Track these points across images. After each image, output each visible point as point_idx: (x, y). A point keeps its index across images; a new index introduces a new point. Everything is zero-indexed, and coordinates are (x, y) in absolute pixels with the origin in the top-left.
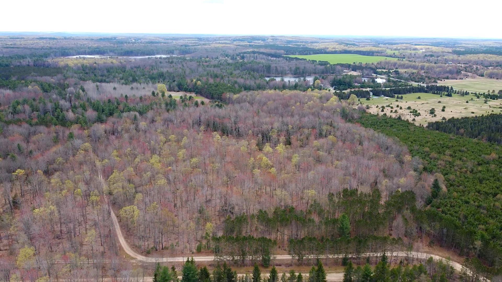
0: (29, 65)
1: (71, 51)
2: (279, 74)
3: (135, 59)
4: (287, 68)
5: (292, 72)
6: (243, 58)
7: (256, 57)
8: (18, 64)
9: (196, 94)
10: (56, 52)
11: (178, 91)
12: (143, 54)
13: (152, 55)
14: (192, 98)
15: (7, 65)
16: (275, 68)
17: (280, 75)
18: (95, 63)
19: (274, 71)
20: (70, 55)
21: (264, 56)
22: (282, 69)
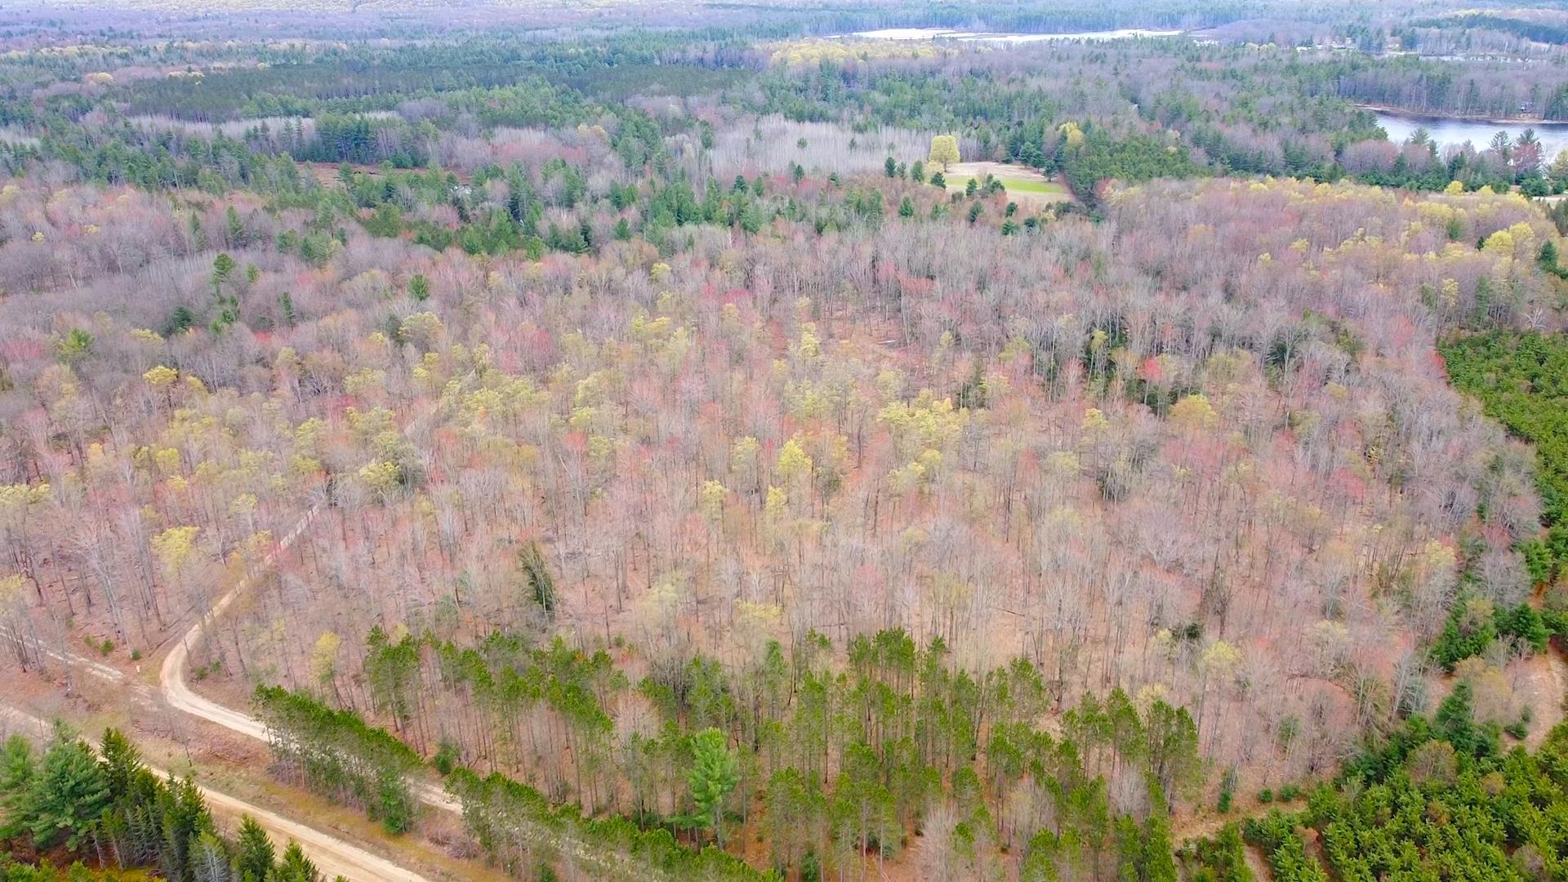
0: (701, 60)
1: (867, 17)
2: (1483, 111)
3: (1008, 45)
4: (1521, 88)
5: (1541, 106)
6: (1410, 42)
7: (1469, 39)
8: (677, 55)
9: (1048, 173)
10: (820, 20)
11: (1007, 162)
12: (1076, 25)
13: (1104, 28)
14: (998, 190)
15: (644, 60)
16: (1465, 87)
17: (1487, 115)
18: (864, 57)
19: (1461, 97)
20: (860, 30)
21: (1505, 38)
22: (1497, 90)
